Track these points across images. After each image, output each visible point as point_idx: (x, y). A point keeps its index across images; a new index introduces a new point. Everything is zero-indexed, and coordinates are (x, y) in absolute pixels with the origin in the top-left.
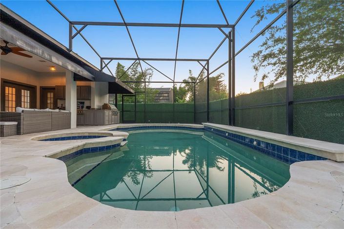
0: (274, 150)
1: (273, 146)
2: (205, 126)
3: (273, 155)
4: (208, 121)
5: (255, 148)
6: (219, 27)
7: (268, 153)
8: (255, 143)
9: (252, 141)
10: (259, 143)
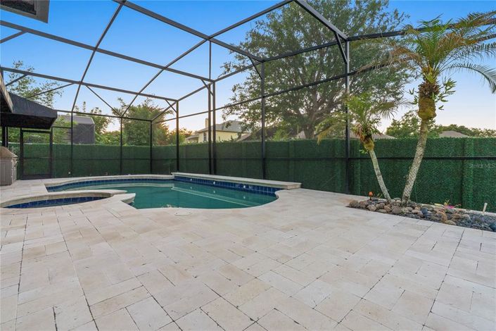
0: (258, 189)
1: (258, 187)
2: (175, 177)
3: (258, 193)
4: (178, 170)
5: (244, 190)
6: (203, 79)
7: (254, 192)
8: (244, 187)
9: (242, 185)
10: (247, 186)
